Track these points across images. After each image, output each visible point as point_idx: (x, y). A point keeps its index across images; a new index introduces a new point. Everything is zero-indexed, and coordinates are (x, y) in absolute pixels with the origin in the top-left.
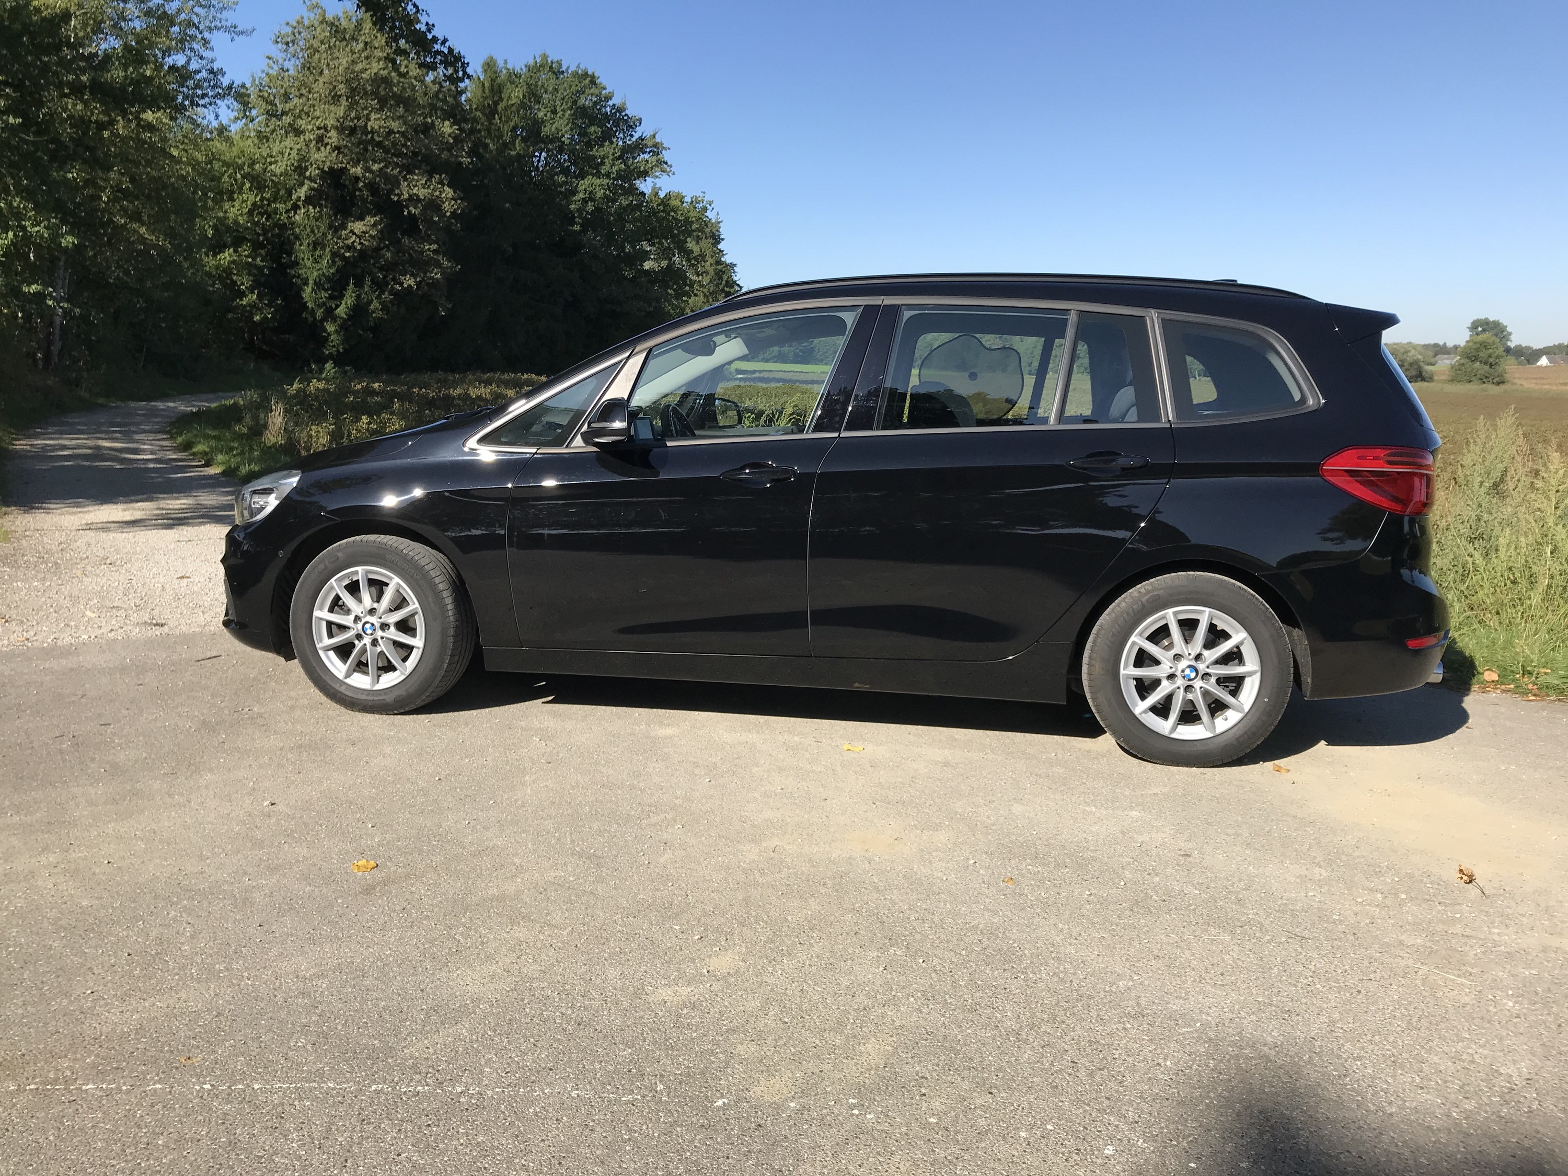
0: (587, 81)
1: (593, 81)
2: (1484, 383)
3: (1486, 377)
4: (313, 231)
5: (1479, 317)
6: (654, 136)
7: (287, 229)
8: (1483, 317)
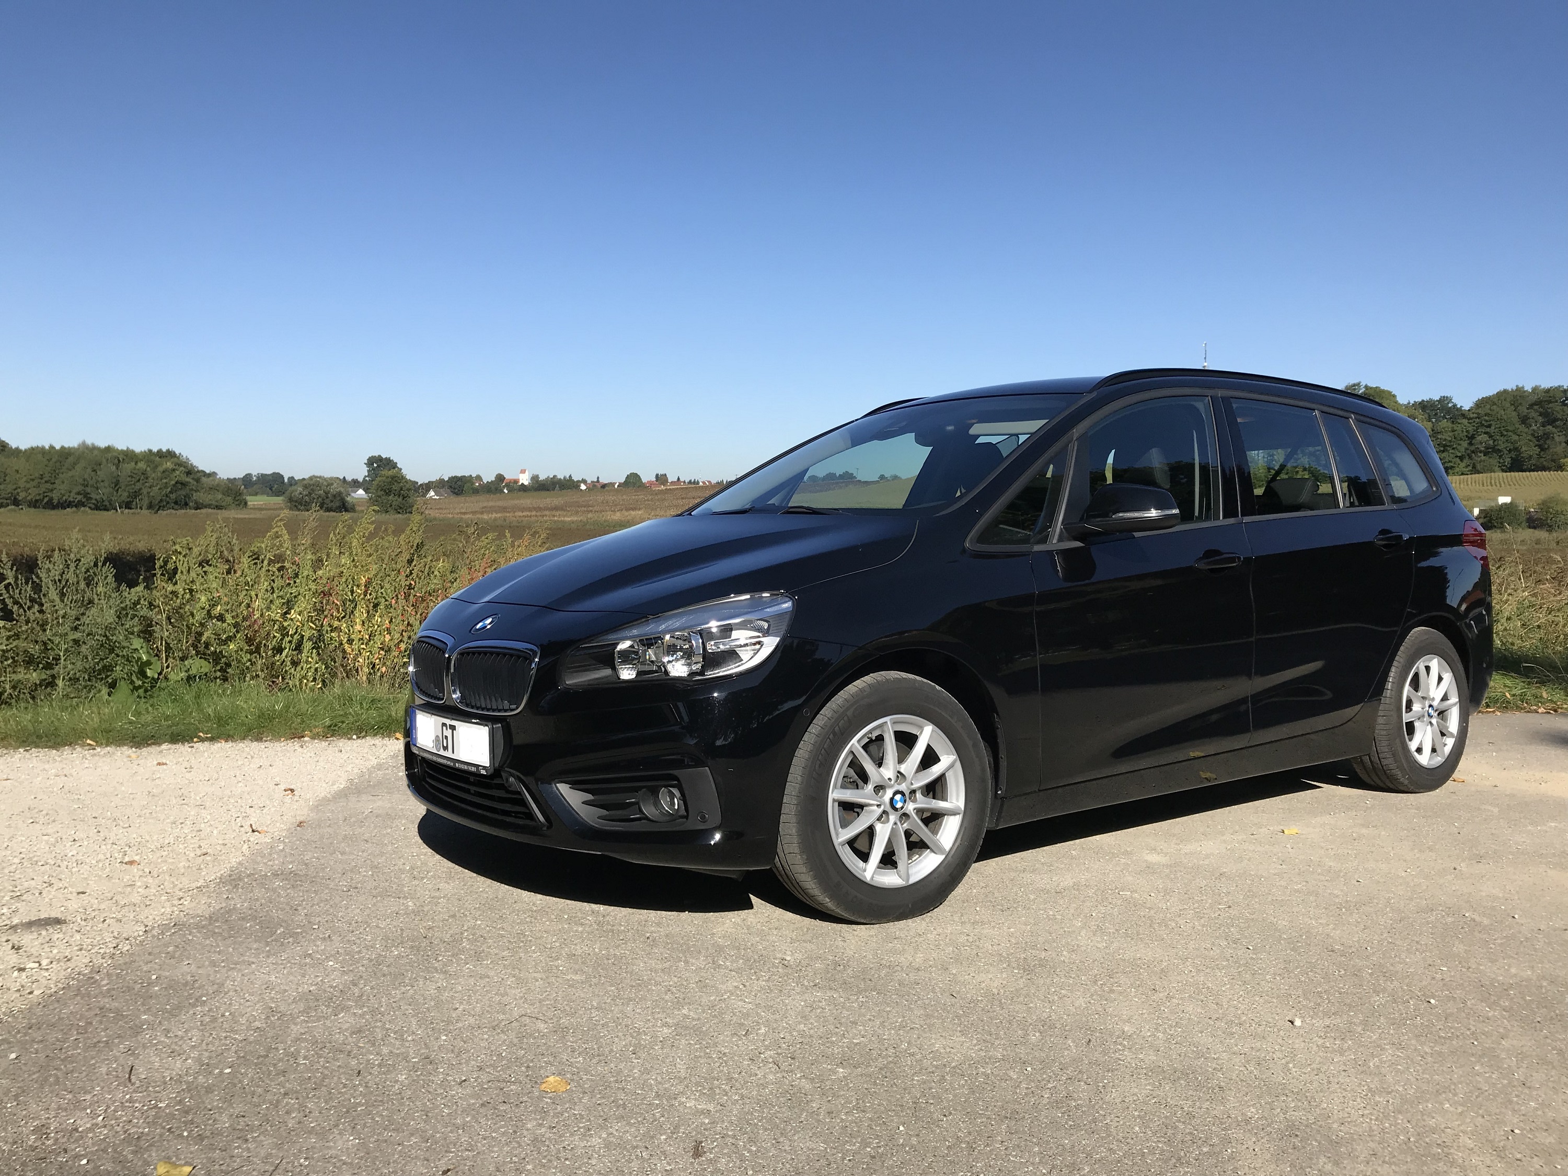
2: (399, 513)
3: (401, 508)
5: (374, 455)
8: (376, 454)
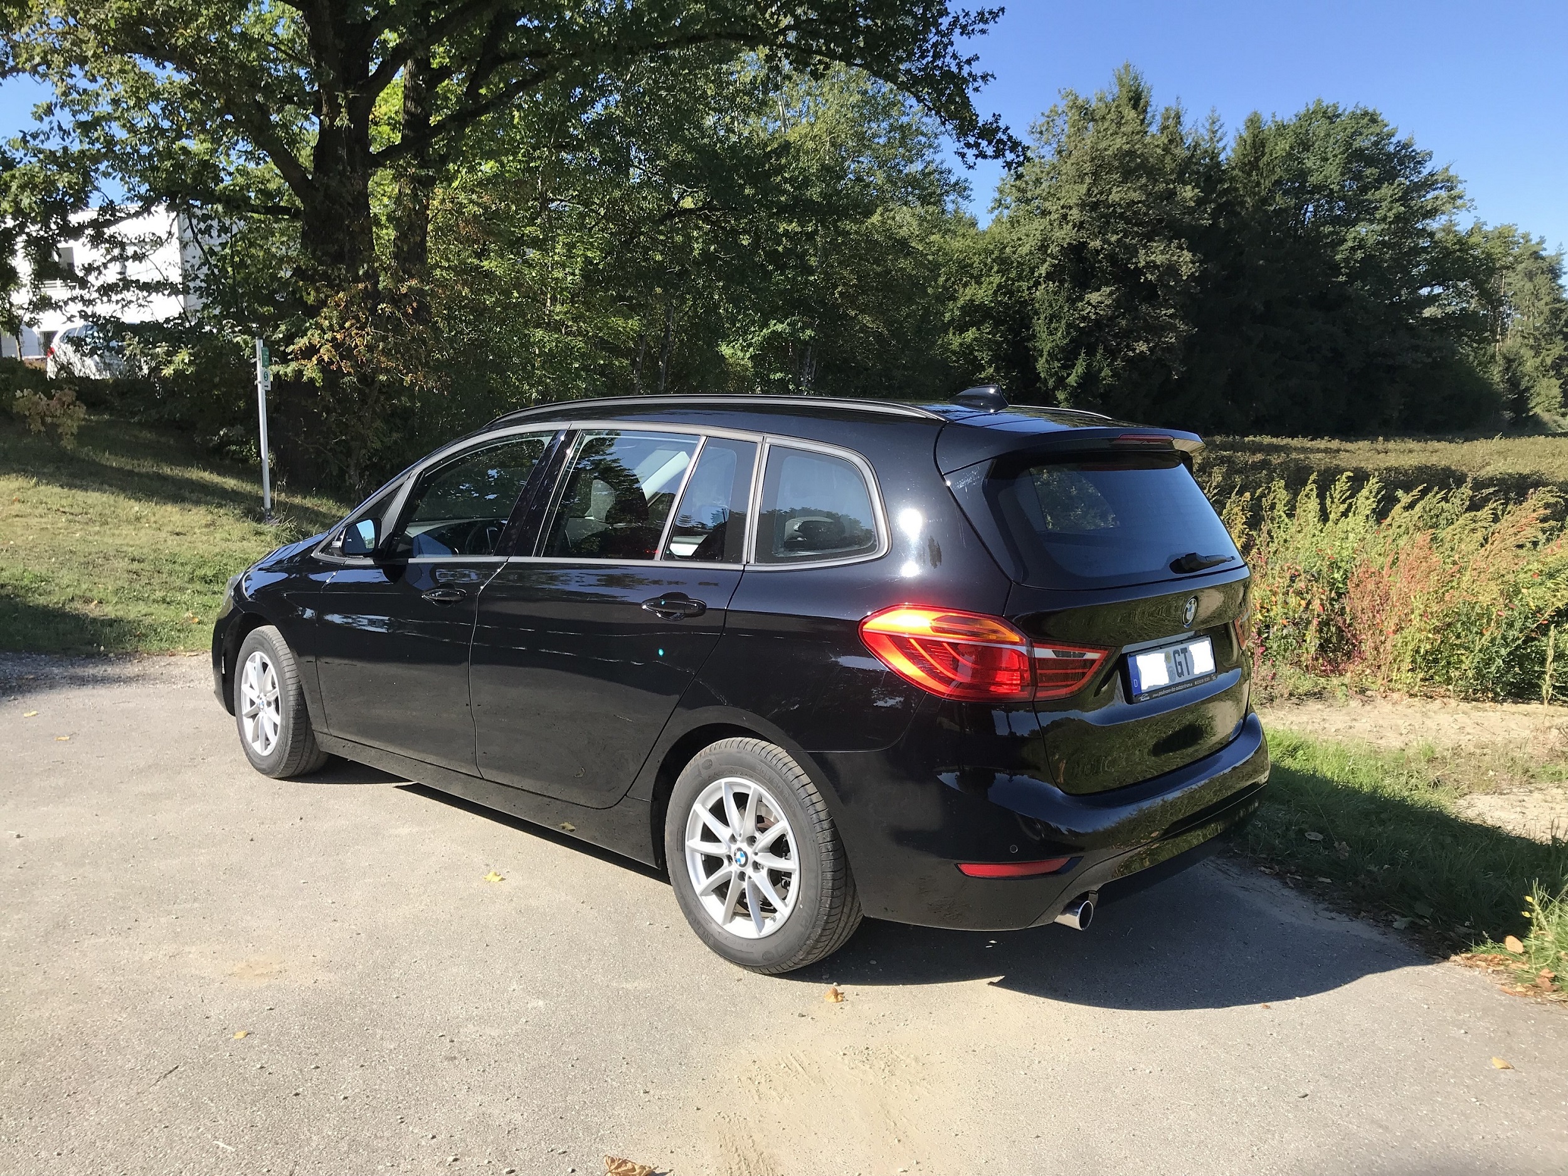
0: (1366, 121)
1: (1373, 120)
4: (1051, 306)
6: (1447, 169)
7: (1028, 305)
